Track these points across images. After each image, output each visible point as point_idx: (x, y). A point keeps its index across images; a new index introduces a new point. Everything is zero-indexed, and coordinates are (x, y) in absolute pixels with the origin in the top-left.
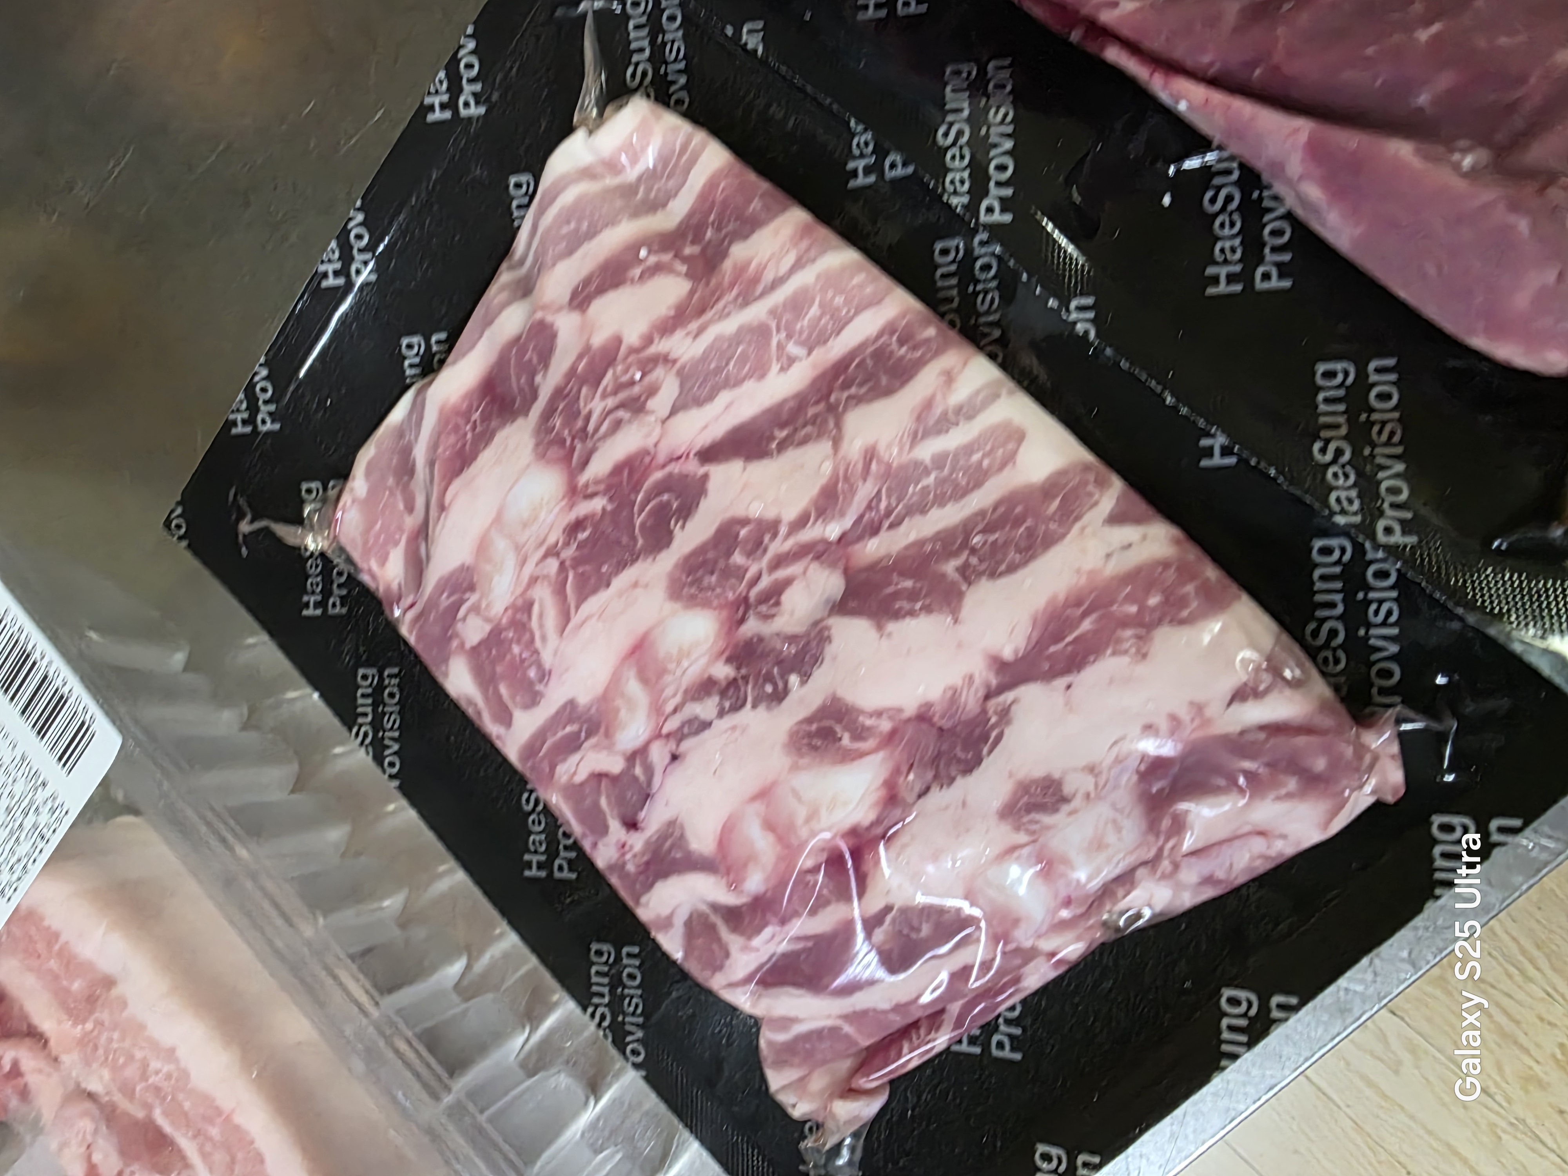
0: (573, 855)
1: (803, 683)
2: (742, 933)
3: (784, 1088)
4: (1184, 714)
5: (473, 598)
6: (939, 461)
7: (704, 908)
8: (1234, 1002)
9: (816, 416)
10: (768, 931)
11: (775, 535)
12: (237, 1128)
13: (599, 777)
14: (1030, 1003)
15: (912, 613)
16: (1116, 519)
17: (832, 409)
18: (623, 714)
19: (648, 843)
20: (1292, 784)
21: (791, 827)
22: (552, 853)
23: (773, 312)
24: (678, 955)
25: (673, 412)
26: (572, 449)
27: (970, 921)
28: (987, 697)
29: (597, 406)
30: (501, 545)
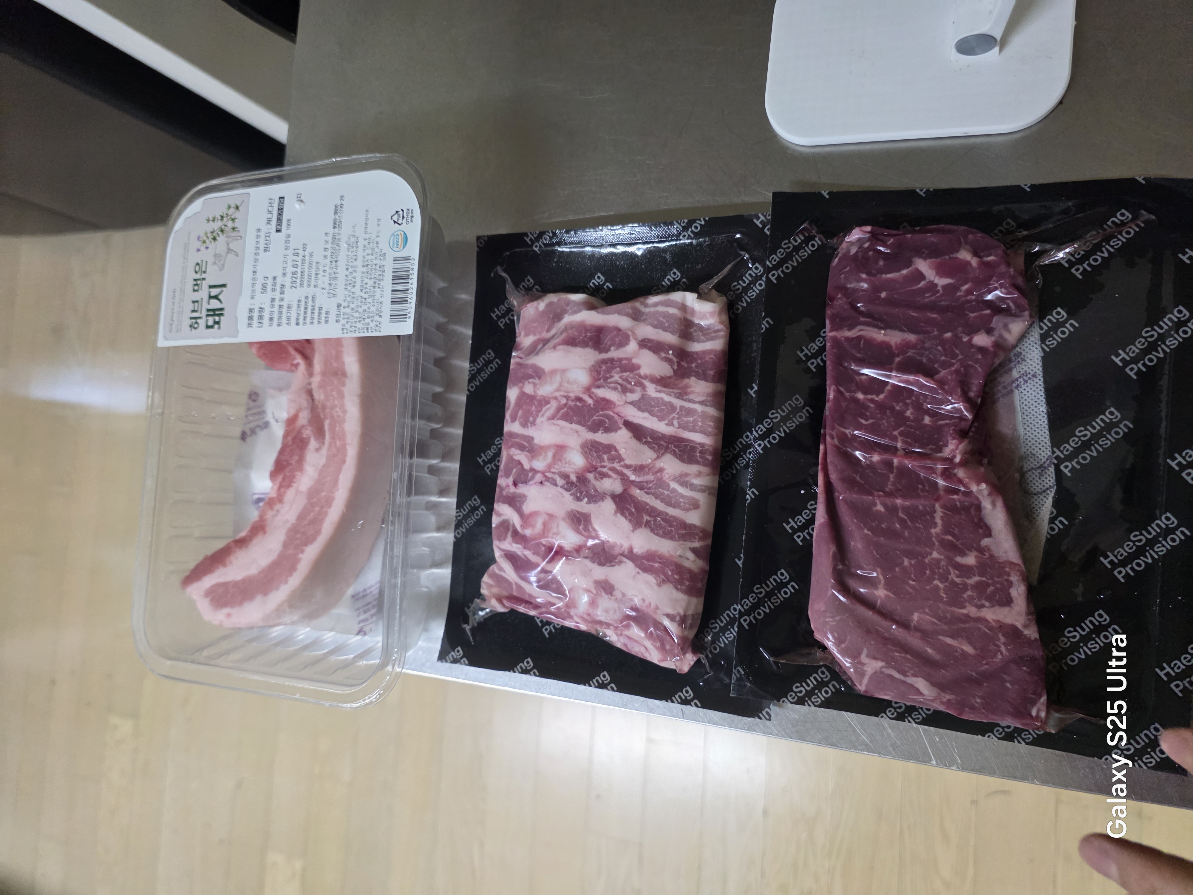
0: (495, 468)
1: (587, 503)
2: (513, 539)
3: (486, 583)
4: (653, 606)
5: (537, 381)
6: (674, 491)
7: (511, 522)
8: (604, 676)
9: (662, 445)
10: (519, 546)
11: (619, 462)
12: (346, 449)
13: (520, 463)
14: (564, 629)
15: (626, 517)
16: (694, 550)
17: (667, 448)
18: (541, 457)
19: (514, 493)
20: (658, 644)
21: (549, 531)
22: (490, 461)
23: (682, 407)
24: (493, 525)
25: (632, 403)
26: (600, 379)
27: (565, 596)
28: (621, 554)
29: (616, 377)
30: (558, 378)
